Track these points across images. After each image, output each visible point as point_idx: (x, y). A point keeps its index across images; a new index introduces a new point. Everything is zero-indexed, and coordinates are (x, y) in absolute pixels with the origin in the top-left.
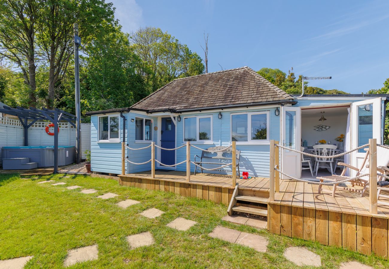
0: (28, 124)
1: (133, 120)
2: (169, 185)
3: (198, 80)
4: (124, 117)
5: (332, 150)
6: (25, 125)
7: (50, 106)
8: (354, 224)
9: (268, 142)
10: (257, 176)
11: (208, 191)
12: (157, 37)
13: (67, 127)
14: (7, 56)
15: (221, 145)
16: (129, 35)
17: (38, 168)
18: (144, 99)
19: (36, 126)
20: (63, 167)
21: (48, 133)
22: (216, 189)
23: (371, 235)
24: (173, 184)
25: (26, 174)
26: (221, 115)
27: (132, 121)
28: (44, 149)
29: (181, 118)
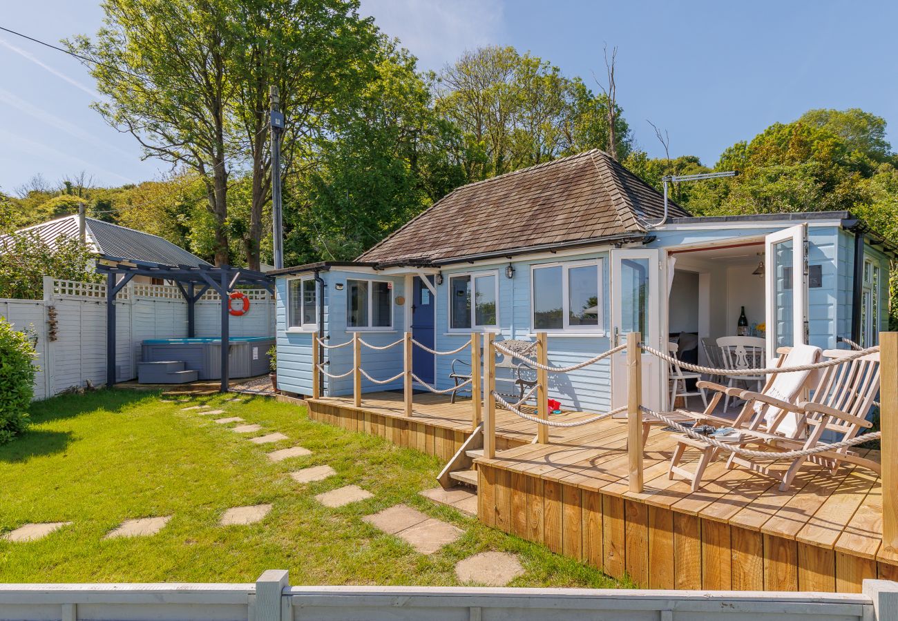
0: (195, 295)
1: (341, 285)
2: (377, 422)
3: (496, 188)
4: (322, 280)
5: (758, 350)
6: (190, 297)
7: (252, 254)
8: (599, 512)
9: (601, 330)
10: (580, 410)
11: (433, 437)
12: (506, 69)
13: (263, 298)
14: (181, 158)
15: (514, 336)
16: (434, 75)
17: (198, 380)
18: (391, 235)
19: (210, 298)
20: (242, 380)
21: (230, 310)
22: (446, 434)
23: (623, 537)
24: (382, 420)
25: (173, 393)
26: (513, 270)
27: (338, 287)
28: (209, 345)
29: (444, 277)
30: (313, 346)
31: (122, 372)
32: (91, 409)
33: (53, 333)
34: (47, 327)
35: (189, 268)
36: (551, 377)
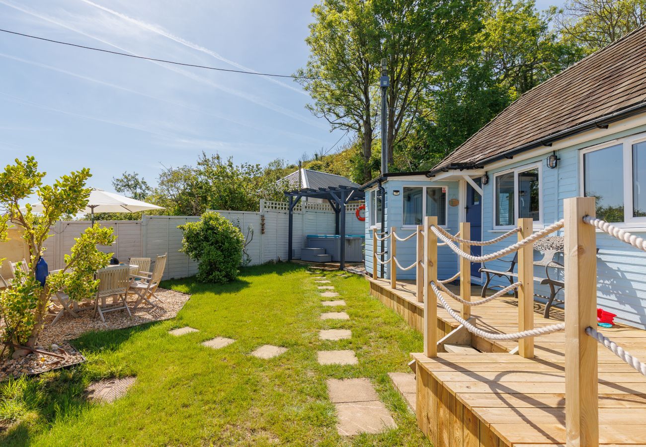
1: (397, 191)
2: (400, 303)
4: (384, 189)
6: (337, 209)
17: (332, 261)
20: (352, 263)
21: (359, 217)
24: (402, 301)
25: (314, 267)
26: (557, 160)
27: (395, 193)
29: (489, 176)
30: (373, 239)
31: (295, 253)
32: (270, 272)
33: (263, 230)
34: (261, 226)
35: (324, 190)
36: (606, 282)
